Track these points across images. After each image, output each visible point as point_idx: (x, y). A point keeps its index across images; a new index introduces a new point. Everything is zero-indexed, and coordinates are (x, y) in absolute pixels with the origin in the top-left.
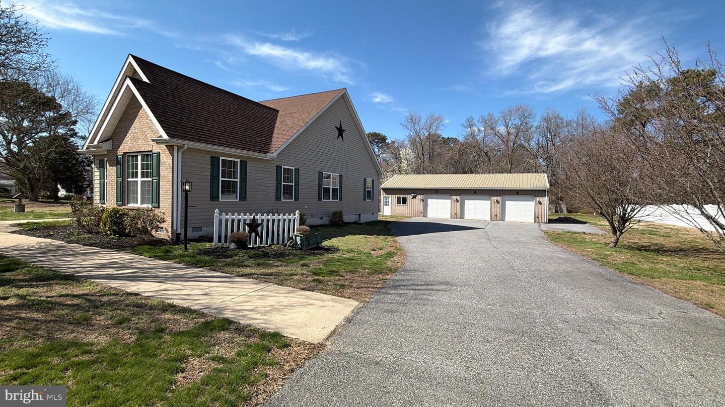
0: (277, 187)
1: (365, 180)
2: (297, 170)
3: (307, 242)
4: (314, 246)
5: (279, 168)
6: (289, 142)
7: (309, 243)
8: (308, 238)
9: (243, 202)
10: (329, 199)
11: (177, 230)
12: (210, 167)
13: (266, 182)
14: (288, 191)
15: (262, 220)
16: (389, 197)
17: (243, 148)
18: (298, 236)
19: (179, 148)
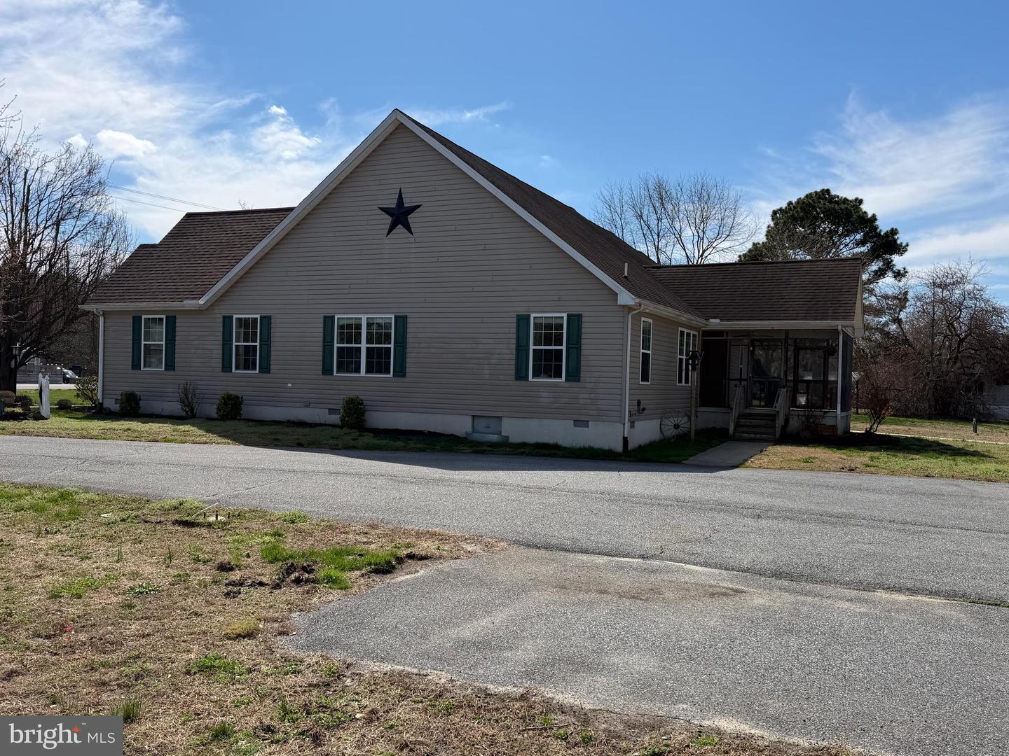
0: (224, 350)
1: (522, 319)
2: (266, 320)
5: (226, 319)
9: (171, 373)
10: (358, 371)
12: (131, 329)
13: (205, 342)
14: (248, 355)
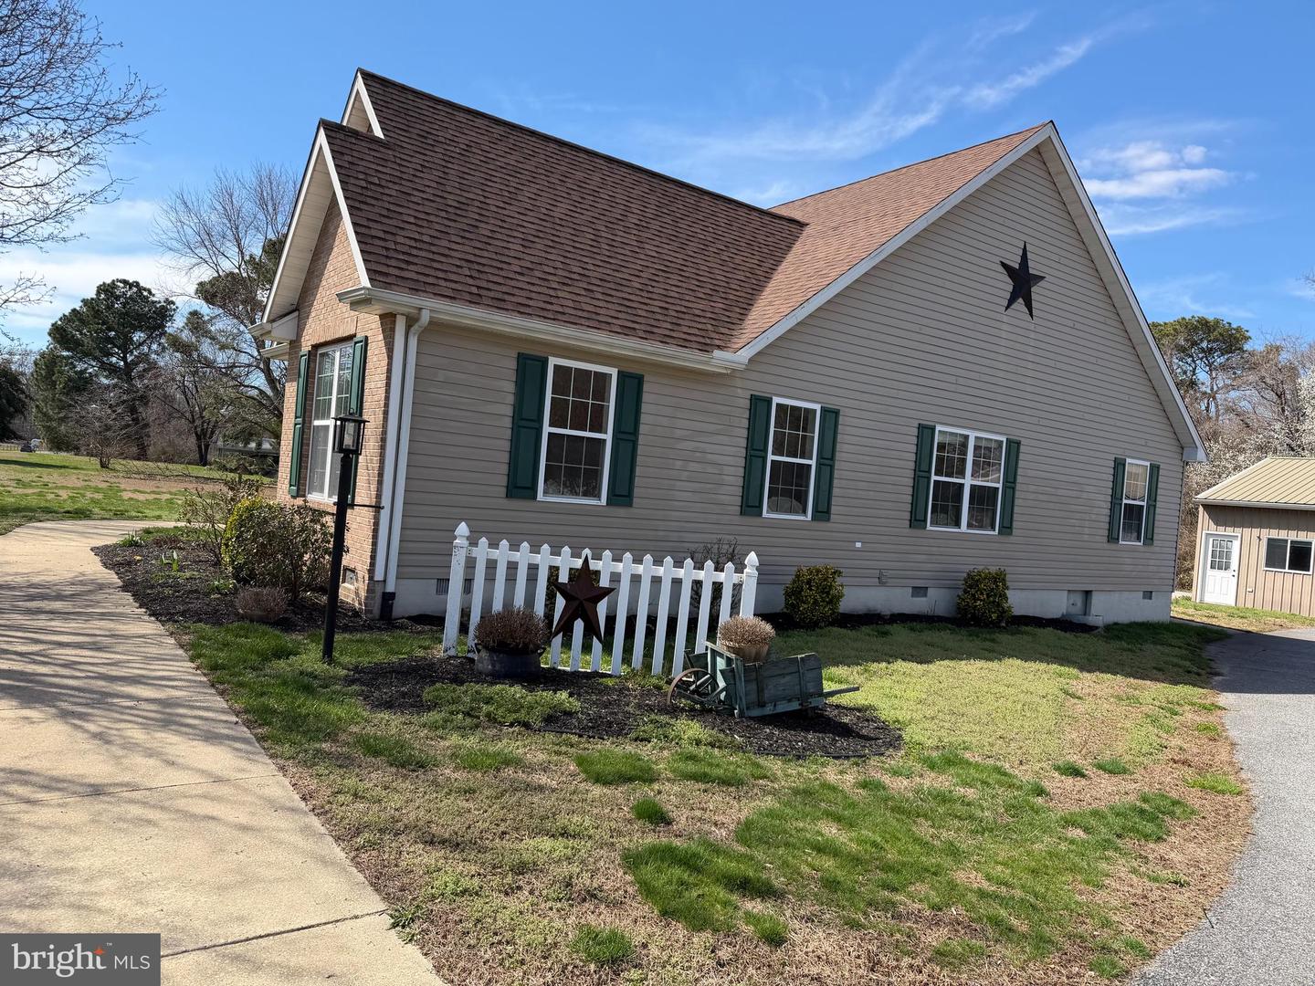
0: (748, 468)
1: (1119, 465)
2: (831, 415)
3: (753, 686)
4: (783, 707)
5: (759, 405)
6: (802, 314)
7: (760, 691)
8: (756, 670)
9: (621, 511)
10: (958, 524)
11: (385, 581)
12: (511, 387)
13: (708, 448)
14: (790, 486)
15: (616, 578)
16: (1231, 539)
17: (627, 331)
18: (721, 655)
19: (411, 321)
